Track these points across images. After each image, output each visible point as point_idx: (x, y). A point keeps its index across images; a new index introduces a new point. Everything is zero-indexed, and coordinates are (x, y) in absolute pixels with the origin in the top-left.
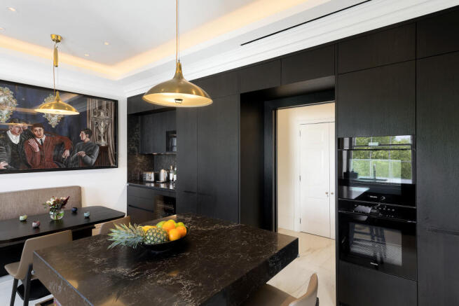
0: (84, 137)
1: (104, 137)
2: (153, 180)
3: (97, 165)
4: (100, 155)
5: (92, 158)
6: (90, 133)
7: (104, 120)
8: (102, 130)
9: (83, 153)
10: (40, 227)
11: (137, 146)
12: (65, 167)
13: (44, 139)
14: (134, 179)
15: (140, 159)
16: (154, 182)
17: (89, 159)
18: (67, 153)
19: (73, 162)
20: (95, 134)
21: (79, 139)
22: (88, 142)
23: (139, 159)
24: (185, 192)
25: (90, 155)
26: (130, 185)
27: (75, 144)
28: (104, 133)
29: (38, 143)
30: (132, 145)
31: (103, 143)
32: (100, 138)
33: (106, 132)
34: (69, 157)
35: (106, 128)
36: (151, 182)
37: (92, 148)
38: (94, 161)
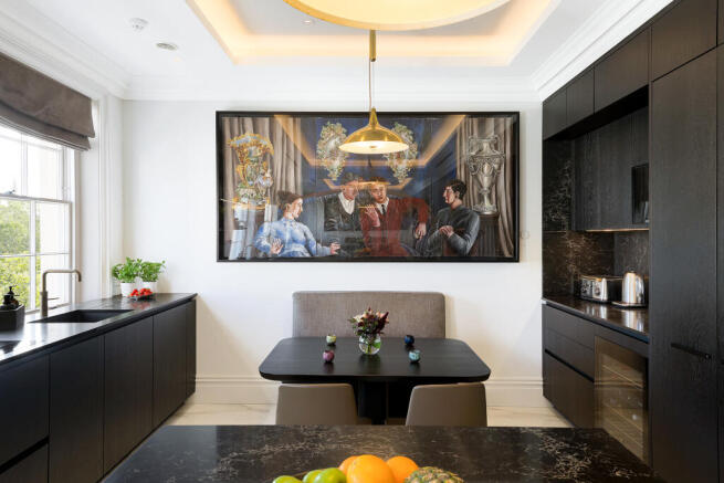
0: (452, 198)
1: (490, 197)
2: (603, 296)
3: (476, 254)
4: (481, 233)
5: (466, 239)
6: (462, 189)
7: (489, 160)
8: (486, 181)
9: (449, 231)
10: (334, 361)
11: (568, 214)
12: (418, 255)
13: (386, 204)
14: (560, 289)
15: (574, 245)
16: (608, 304)
17: (461, 241)
18: (423, 228)
19: (431, 247)
20: (473, 191)
21: (442, 203)
22: (459, 207)
23: (570, 244)
24: (673, 345)
25: (461, 234)
26: (548, 304)
27: (434, 212)
28: (490, 188)
29: (378, 212)
30: (555, 211)
31: (488, 208)
32: (481, 198)
33: (494, 183)
34: (425, 237)
35: (494, 176)
36: (599, 303)
37: (466, 219)
38: (470, 245)
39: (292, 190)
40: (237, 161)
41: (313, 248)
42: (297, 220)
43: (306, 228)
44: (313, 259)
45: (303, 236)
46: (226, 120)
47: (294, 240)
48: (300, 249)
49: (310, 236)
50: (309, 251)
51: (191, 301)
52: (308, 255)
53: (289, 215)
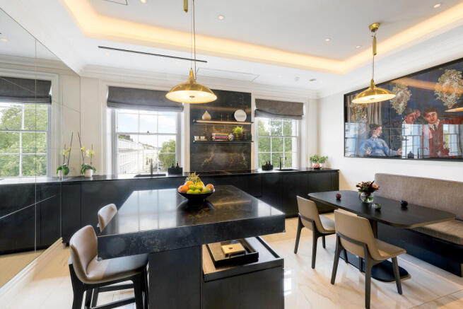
13: (437, 124)
29: (431, 129)
39: (377, 123)
40: (352, 113)
41: (388, 151)
42: (379, 137)
43: (383, 141)
44: (387, 157)
45: (382, 145)
46: (348, 97)
47: (378, 148)
48: (380, 152)
49: (386, 145)
50: (385, 153)
51: (337, 172)
52: (384, 155)
53: (375, 136)
